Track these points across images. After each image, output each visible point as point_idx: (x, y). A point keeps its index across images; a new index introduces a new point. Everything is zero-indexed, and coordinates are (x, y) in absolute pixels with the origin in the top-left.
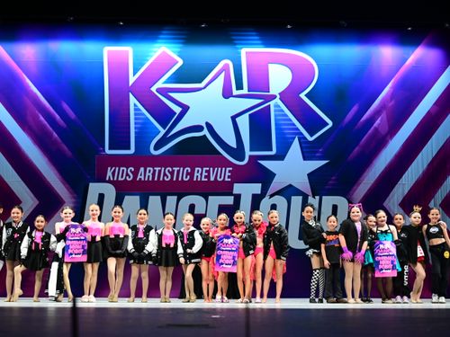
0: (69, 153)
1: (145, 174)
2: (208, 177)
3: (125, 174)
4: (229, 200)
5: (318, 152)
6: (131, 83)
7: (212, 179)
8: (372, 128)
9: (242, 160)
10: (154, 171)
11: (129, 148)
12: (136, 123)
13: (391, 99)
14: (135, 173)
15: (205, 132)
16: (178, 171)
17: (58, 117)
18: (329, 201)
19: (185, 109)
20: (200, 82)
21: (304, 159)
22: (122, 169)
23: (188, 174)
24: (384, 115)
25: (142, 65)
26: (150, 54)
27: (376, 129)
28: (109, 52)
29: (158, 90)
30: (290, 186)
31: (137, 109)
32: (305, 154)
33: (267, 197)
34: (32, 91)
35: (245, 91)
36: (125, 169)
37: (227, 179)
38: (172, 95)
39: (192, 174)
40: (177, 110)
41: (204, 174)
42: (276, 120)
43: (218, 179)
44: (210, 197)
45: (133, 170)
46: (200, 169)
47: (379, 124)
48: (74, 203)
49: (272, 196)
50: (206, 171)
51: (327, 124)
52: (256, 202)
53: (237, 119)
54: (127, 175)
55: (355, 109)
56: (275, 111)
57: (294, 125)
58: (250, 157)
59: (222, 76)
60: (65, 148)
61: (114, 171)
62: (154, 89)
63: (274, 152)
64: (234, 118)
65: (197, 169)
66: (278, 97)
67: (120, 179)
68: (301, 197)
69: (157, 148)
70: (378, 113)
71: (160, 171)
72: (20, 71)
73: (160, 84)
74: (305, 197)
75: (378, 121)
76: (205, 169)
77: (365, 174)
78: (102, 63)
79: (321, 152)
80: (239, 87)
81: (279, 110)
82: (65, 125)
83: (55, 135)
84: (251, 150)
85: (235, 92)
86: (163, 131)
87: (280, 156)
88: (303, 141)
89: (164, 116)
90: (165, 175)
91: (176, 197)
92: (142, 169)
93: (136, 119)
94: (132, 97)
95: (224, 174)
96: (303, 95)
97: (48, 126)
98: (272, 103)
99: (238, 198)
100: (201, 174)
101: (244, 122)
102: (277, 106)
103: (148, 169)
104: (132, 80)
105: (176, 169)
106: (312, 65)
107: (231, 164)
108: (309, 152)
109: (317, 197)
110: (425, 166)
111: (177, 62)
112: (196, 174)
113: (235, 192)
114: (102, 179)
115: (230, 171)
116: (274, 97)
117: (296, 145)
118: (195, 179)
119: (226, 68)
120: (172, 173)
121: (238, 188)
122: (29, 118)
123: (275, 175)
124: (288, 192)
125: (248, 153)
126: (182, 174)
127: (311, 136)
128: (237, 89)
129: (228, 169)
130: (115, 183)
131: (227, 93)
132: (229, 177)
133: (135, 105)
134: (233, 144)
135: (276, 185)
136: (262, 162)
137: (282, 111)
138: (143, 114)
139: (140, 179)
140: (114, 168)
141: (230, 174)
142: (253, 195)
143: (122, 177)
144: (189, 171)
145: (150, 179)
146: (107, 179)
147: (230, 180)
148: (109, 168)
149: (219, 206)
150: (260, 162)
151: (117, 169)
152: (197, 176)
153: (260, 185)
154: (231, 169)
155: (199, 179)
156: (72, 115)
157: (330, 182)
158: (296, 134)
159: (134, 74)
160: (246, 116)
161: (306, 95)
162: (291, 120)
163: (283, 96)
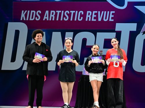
1: (50, 16)
2: (96, 18)
3: (34, 15)
7: (100, 20)
9: (123, 5)
10: (56, 13)
14: (42, 15)
16: (74, 14)
22: (32, 11)
23: (81, 15)
33: (141, 34)
36: (34, 12)
37: (110, 20)
39: (84, 16)
41: (94, 16)
43: (105, 20)
44: (98, 33)
45: (40, 12)
46: (90, 12)
49: (144, 33)
50: (95, 14)
52: (133, 36)
54: (36, 16)
58: (129, 3)
61: (27, 13)
65: (88, 12)
67: (31, 19)
71: (60, 14)
76: (94, 12)
90: (64, 16)
92: (47, 12)
95: (108, 16)
100: (91, 16)
103: (52, 12)
105: (72, 12)
107: (112, 8)
112: (87, 16)
113: (116, 30)
114: (17, 19)
115: (113, 14)
118: (87, 20)
120: (69, 15)
121: (119, 27)
126: (77, 16)
129: (112, 12)
130: (27, 23)
132: (112, 18)
136: (138, 7)
139: (46, 19)
140: (26, 11)
141: (113, 16)
142: (130, 32)
143: (32, 18)
144: (83, 14)
145: (53, 19)
146: (21, 19)
147: (113, 20)
148: (23, 11)
149: (105, 39)
150: (136, 7)
151: (29, 11)
152: (88, 18)
153: (136, 24)
154: (114, 12)
155: (90, 20)
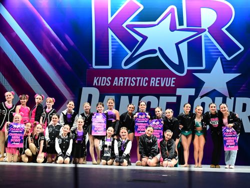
0: (70, 68)
1: (119, 82)
2: (160, 84)
3: (105, 81)
4: (173, 99)
5: (233, 68)
6: (109, 21)
7: (162, 85)
10: (124, 80)
11: (108, 64)
12: (112, 48)
14: (112, 81)
15: (158, 54)
16: (140, 80)
17: (62, 44)
18: (240, 101)
19: (145, 38)
20: (155, 21)
21: (224, 73)
22: (103, 78)
23: (146, 81)
25: (117, 9)
26: (122, 2)
30: (215, 90)
31: (113, 39)
32: (225, 69)
33: (199, 98)
34: (46, 28)
35: (185, 26)
36: (105, 78)
37: (172, 85)
39: (149, 82)
40: (140, 39)
41: (157, 82)
42: (205, 46)
43: (167, 85)
44: (161, 97)
45: (110, 79)
46: (154, 79)
49: (202, 97)
50: (158, 80)
51: (240, 49)
52: (191, 100)
53: (180, 46)
54: (107, 82)
56: (205, 40)
57: (217, 49)
58: (187, 70)
61: (99, 79)
62: (124, 25)
63: (204, 67)
64: (177, 45)
65: (152, 78)
66: (207, 30)
67: (102, 85)
68: (222, 98)
69: (126, 64)
71: (128, 80)
72: (38, 14)
73: (128, 22)
74: (224, 98)
76: (157, 78)
78: (91, 8)
79: (235, 68)
80: (181, 23)
82: (67, 50)
84: (188, 66)
85: (178, 27)
86: (130, 54)
87: (208, 70)
88: (223, 60)
90: (131, 82)
91: (138, 97)
92: (116, 78)
93: (112, 45)
94: (110, 31)
95: (170, 82)
96: (224, 29)
97: (56, 50)
98: (203, 35)
99: (179, 98)
100: (155, 82)
101: (184, 48)
102: (206, 36)
103: (120, 78)
104: (110, 19)
105: (138, 78)
107: (175, 75)
108: (227, 67)
109: (233, 98)
112: (152, 82)
113: (177, 94)
114: (90, 85)
115: (174, 80)
116: (204, 30)
117: (218, 64)
118: (151, 85)
119: (172, 11)
120: (136, 81)
121: (179, 91)
122: (45, 45)
123: (204, 83)
124: (213, 94)
125: (186, 68)
126: (143, 82)
127: (229, 57)
128: (180, 25)
129: (173, 79)
130: (99, 88)
131: (173, 28)
132: (173, 84)
133: (112, 36)
134: (176, 62)
135: (205, 89)
136: (196, 74)
137: (210, 40)
138: (117, 42)
139: (115, 85)
140: (98, 78)
141: (174, 82)
142: (189, 96)
143: (103, 83)
144: (147, 80)
145: (122, 85)
146: (94, 85)
147: (174, 86)
148: (95, 78)
149: (167, 103)
150: (194, 74)
151: (100, 78)
152: (152, 83)
153: (194, 89)
154: (175, 78)
155: (154, 85)
156: (72, 43)
157: (242, 88)
158: (219, 55)
159: (112, 16)
160: (185, 43)
161: (226, 29)
162: (215, 46)
163: (211, 30)
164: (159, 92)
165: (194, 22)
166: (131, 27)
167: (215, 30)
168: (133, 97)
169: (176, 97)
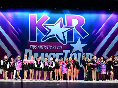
1: (40, 47)
2: (56, 48)
3: (34, 47)
4: (62, 54)
5: (85, 42)
7: (57, 48)
8: (99, 35)
9: (65, 44)
10: (42, 46)
12: (37, 34)
13: (104, 28)
14: (37, 47)
15: (56, 36)
16: (49, 47)
17: (17, 32)
18: (88, 54)
19: (50, 30)
20: (54, 23)
21: (81, 44)
22: (34, 46)
23: (51, 47)
24: (102, 32)
25: (39, 19)
26: (41, 16)
27: (100, 36)
28: (31, 15)
29: (43, 25)
30: (78, 50)
31: (38, 30)
32: (82, 42)
33: (72, 53)
34: (10, 25)
35: (66, 26)
36: (35, 46)
37: (61, 49)
38: (47, 26)
39: (52, 47)
41: (55, 47)
42: (74, 33)
43: (59, 49)
46: (54, 46)
47: (101, 35)
48: (21, 54)
49: (73, 53)
50: (56, 47)
53: (64, 33)
54: (35, 47)
55: (95, 30)
56: (74, 31)
58: (67, 43)
59: (60, 22)
60: (19, 40)
62: (42, 25)
63: (73, 42)
64: (63, 33)
65: (53, 46)
66: (75, 27)
67: (33, 48)
70: (101, 32)
71: (44, 46)
74: (82, 54)
75: (101, 34)
76: (55, 46)
77: (97, 47)
78: (29, 18)
79: (86, 42)
80: (65, 25)
81: (75, 31)
82: (19, 34)
83: (16, 37)
84: (68, 41)
85: (63, 26)
86: (44, 36)
87: (75, 43)
88: (81, 39)
89: (45, 32)
90: (45, 47)
91: (48, 53)
92: (39, 46)
93: (37, 33)
95: (60, 47)
96: (81, 27)
97: (14, 34)
98: (73, 29)
99: (64, 54)
100: (54, 47)
102: (74, 30)
103: (41, 46)
104: (36, 22)
105: (48, 46)
106: (84, 19)
107: (62, 45)
108: (83, 42)
109: (85, 53)
110: (113, 45)
111: (48, 18)
112: (53, 47)
113: (63, 52)
114: (28, 48)
115: (62, 47)
116: (74, 27)
117: (79, 40)
118: (53, 49)
119: (61, 20)
120: (47, 47)
121: (64, 51)
122: (10, 32)
123: (74, 48)
124: (77, 52)
125: (67, 42)
127: (83, 37)
128: (64, 25)
129: (61, 46)
131: (61, 26)
132: (62, 48)
133: (37, 29)
135: (74, 50)
138: (40, 32)
140: (32, 46)
142: (68, 53)
145: (41, 48)
146: (30, 48)
148: (30, 46)
149: (59, 55)
150: (70, 44)
153: (70, 50)
154: (62, 46)
156: (21, 32)
157: (88, 50)
158: (79, 37)
159: (37, 21)
160: (66, 32)
161: (82, 27)
162: (78, 33)
163: (76, 27)
164: (56, 51)
165: (70, 24)
166: (45, 26)
167: (78, 27)
168: (46, 53)
169: (63, 53)
